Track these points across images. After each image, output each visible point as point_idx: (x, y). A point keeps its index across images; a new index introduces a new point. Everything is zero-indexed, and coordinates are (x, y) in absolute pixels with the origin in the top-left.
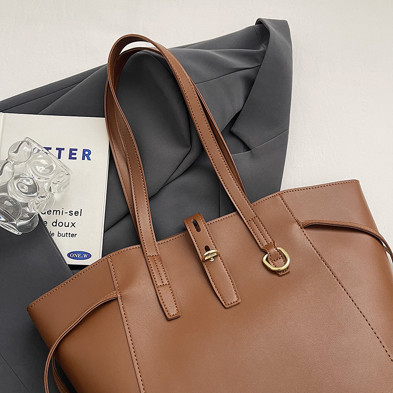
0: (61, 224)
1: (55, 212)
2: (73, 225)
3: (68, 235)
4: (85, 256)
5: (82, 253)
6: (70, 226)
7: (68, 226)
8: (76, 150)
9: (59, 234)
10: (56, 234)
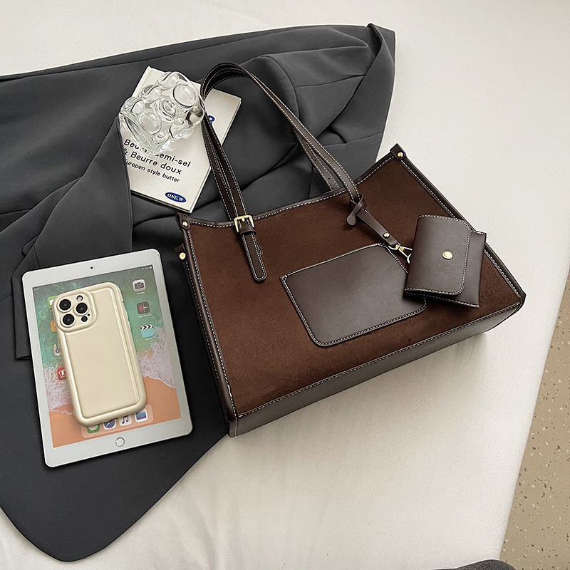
0: (168, 168)
1: (167, 157)
2: (179, 172)
3: (171, 179)
4: (181, 199)
5: (179, 196)
6: (176, 172)
9: (164, 176)
10: (162, 175)
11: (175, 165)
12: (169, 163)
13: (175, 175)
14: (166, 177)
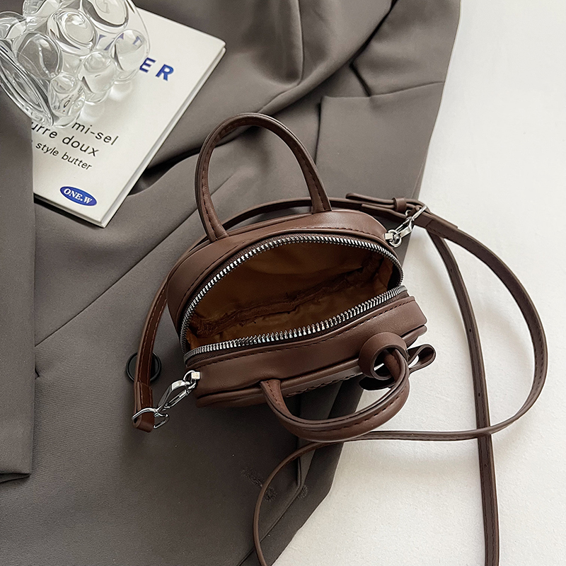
0: (76, 144)
1: (77, 126)
2: (94, 152)
3: (78, 162)
4: (87, 200)
5: (85, 194)
6: (88, 151)
7: (85, 151)
8: (153, 61)
9: (65, 157)
10: (61, 154)
11: (89, 141)
13: (87, 158)
14: (68, 158)
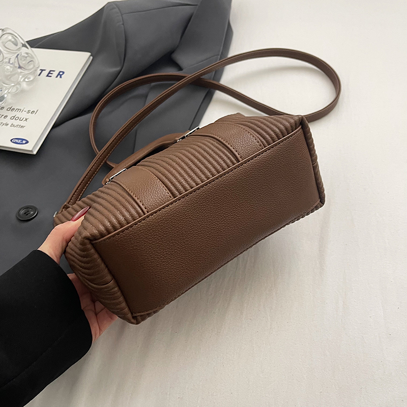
0: (17, 119)
1: (17, 110)
2: (26, 120)
3: (18, 126)
5: (23, 140)
7: (22, 120)
9: (12, 125)
10: (10, 125)
11: (23, 115)
12: (18, 114)
13: (22, 123)
14: (14, 126)
